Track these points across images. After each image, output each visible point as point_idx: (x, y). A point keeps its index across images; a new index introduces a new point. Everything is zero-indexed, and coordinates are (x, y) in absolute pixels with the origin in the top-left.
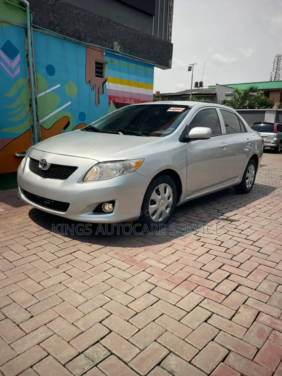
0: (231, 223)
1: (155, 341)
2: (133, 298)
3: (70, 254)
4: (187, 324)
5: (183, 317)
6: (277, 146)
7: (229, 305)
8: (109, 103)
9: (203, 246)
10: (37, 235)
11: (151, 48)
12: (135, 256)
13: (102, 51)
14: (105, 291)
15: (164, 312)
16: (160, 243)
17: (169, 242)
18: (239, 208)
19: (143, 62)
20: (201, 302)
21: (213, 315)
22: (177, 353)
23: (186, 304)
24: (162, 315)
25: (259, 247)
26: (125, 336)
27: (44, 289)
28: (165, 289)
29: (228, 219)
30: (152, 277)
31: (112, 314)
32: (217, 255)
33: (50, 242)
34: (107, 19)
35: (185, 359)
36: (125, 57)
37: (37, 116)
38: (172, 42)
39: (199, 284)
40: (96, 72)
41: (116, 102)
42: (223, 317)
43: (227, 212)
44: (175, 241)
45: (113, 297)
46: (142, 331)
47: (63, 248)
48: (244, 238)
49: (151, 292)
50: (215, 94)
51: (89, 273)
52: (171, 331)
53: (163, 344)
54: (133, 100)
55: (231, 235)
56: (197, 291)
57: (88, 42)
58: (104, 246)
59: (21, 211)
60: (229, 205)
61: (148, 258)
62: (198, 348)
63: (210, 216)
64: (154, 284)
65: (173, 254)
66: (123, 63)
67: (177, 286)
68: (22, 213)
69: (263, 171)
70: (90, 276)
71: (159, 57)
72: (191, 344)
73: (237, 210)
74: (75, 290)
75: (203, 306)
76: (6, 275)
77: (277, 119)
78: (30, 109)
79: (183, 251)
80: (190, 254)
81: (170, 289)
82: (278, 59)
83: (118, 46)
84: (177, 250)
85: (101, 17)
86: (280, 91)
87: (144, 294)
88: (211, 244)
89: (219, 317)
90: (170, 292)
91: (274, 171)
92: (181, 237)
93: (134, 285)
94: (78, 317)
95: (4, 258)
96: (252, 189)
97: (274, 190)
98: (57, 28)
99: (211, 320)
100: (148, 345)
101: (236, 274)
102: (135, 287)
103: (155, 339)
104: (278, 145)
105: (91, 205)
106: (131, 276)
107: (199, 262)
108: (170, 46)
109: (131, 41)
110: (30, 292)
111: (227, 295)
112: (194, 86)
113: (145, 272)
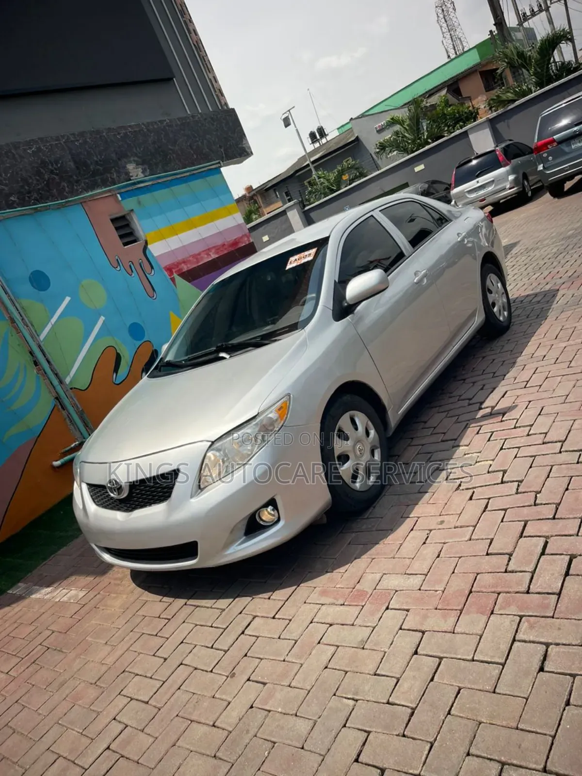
0: (503, 419)
1: (468, 754)
2: (393, 679)
3: (242, 635)
4: (510, 691)
5: (497, 679)
6: (521, 189)
7: (571, 614)
8: (173, 280)
9: (473, 498)
10: (165, 619)
11: (197, 139)
12: (359, 582)
13: (112, 195)
14: (337, 686)
15: (460, 685)
16: (392, 530)
17: (408, 519)
18: (505, 376)
19: (195, 172)
20: (517, 631)
21: (549, 649)
22: (515, 762)
23: (492, 649)
24: (458, 693)
25: (575, 449)
26: (411, 769)
27: (229, 735)
28: (442, 632)
29: (493, 412)
30: (407, 615)
31: (369, 733)
32: (505, 507)
33: (196, 625)
34: (93, 131)
35: (534, 766)
36: (160, 181)
37: (56, 375)
38: (231, 106)
39: (499, 590)
40: (121, 237)
41: (184, 271)
42: (569, 645)
43: (487, 397)
44: (417, 511)
45: (356, 693)
46: (436, 744)
47: (225, 627)
48: (541, 442)
49: (418, 650)
50: (357, 139)
51: (293, 661)
52: (488, 722)
53: (485, 755)
54: (213, 251)
55: (513, 448)
56: (500, 609)
57: (81, 193)
58: (294, 588)
59: (116, 579)
60: (484, 377)
61: (384, 576)
62: (548, 733)
63: (459, 420)
64: (418, 629)
65: (424, 543)
66: (161, 194)
67: (461, 613)
68: (119, 582)
69: (517, 259)
70: (297, 667)
71: (221, 147)
72: (533, 732)
73: (503, 383)
74: (284, 711)
75: (523, 639)
76: (151, 736)
77: (497, 137)
78: (39, 370)
79: (440, 527)
80: (455, 528)
81: (450, 629)
82: (443, 10)
83: (137, 168)
84: (428, 532)
85: (82, 134)
86: (476, 71)
87: (408, 660)
88: (486, 486)
89: (562, 649)
90: (454, 633)
91: (538, 248)
92: (425, 497)
93: (382, 650)
94: (313, 767)
95: (132, 699)
96: (512, 315)
97: (554, 296)
98: (12, 198)
99: (551, 663)
100: (459, 769)
101: (556, 536)
102: (385, 652)
103: (467, 751)
104: (521, 186)
105: (235, 526)
106: (369, 630)
107: (478, 539)
108: (231, 115)
109: (156, 146)
110: (208, 753)
111: (558, 591)
112: (311, 142)
113: (391, 609)
